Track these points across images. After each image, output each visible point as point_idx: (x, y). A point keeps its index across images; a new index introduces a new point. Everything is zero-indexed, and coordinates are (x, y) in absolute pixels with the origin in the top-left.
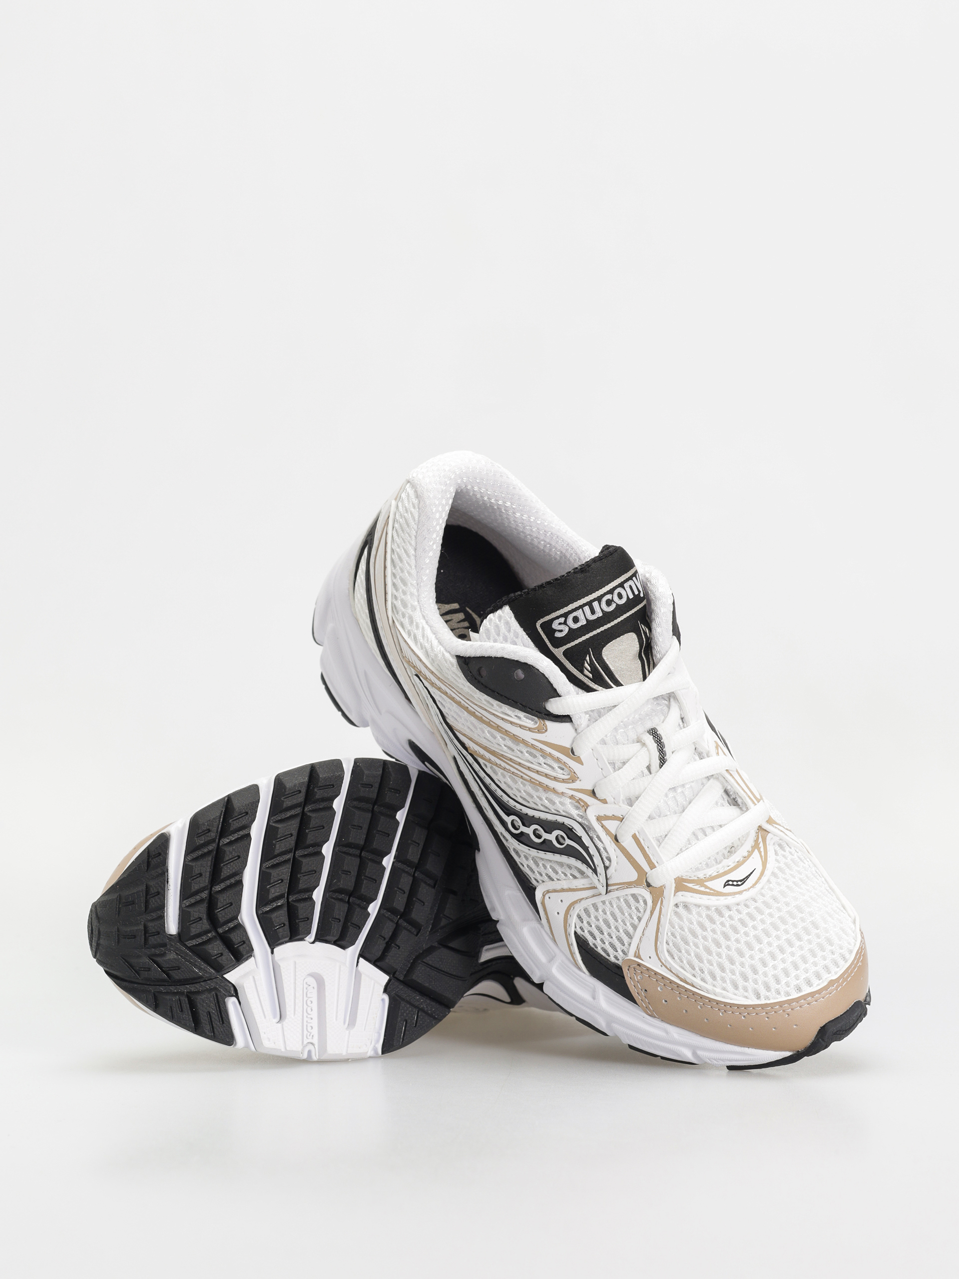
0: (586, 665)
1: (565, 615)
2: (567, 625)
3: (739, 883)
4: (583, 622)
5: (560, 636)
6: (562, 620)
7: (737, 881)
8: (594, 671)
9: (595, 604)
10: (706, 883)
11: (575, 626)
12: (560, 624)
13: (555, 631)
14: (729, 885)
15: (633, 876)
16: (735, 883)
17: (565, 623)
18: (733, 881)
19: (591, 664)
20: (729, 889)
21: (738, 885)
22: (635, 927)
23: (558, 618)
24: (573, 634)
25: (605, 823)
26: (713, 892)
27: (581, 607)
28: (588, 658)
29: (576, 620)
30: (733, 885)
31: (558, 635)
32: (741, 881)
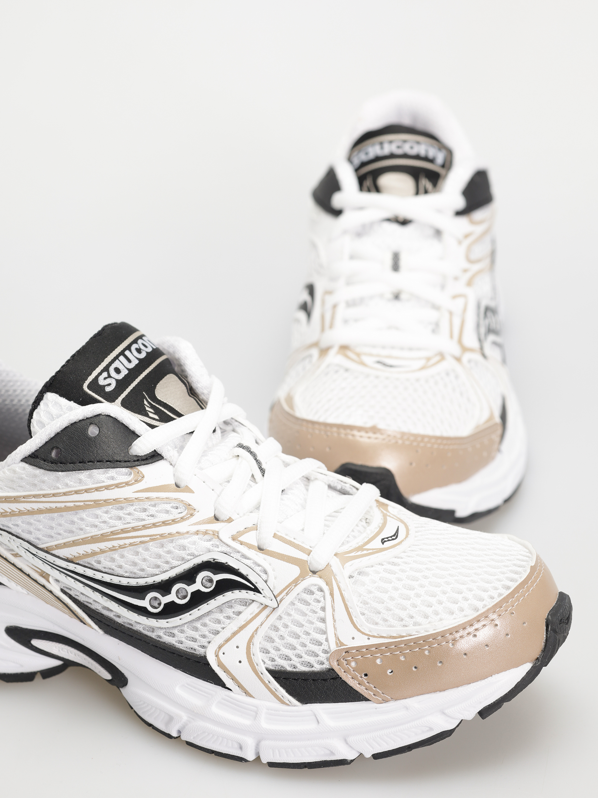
0: (147, 409)
1: (106, 369)
2: (111, 377)
4: (124, 372)
5: (111, 390)
6: (105, 374)
7: (391, 537)
8: (157, 411)
9: (127, 353)
10: (367, 546)
11: (120, 377)
12: (105, 379)
13: (104, 386)
14: (385, 541)
15: (295, 571)
16: (390, 539)
17: (109, 376)
18: (387, 538)
19: (152, 407)
20: (387, 544)
21: (393, 539)
22: (323, 620)
23: (100, 374)
24: (122, 385)
25: (241, 539)
26: (376, 550)
27: (117, 358)
28: (145, 402)
29: (118, 371)
30: (389, 541)
31: (108, 389)
32: (394, 536)
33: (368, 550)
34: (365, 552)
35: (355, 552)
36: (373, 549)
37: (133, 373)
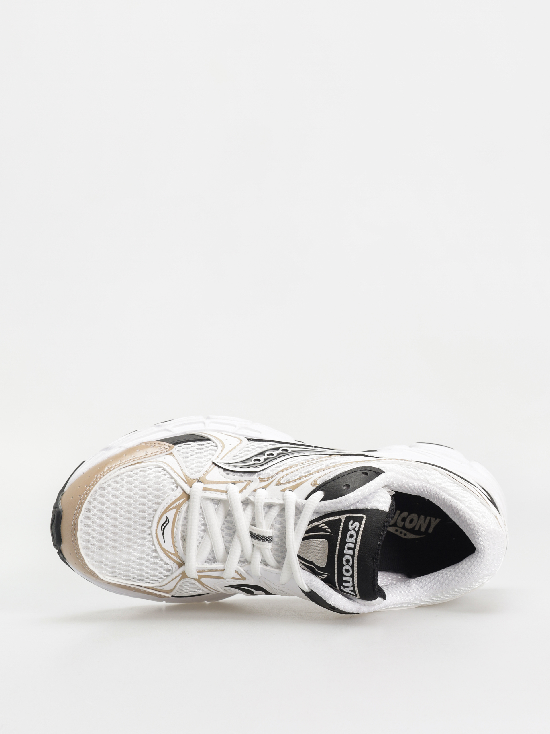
0: (327, 527)
1: (357, 533)
2: (353, 530)
3: (163, 527)
5: (350, 522)
6: (357, 529)
7: (165, 527)
8: (321, 530)
9: (351, 552)
10: (175, 510)
11: (349, 534)
12: (356, 527)
13: (354, 522)
14: (166, 521)
15: (208, 478)
16: (165, 525)
17: (354, 530)
18: (167, 524)
19: (325, 530)
20: (164, 519)
21: (163, 525)
23: (360, 527)
24: (346, 530)
25: (246, 483)
26: (169, 509)
27: (355, 544)
28: (329, 530)
29: (352, 536)
30: (165, 523)
31: (352, 522)
32: (164, 529)
33: (174, 508)
34: (174, 505)
35: (180, 503)
36: (171, 509)
37: (344, 542)
